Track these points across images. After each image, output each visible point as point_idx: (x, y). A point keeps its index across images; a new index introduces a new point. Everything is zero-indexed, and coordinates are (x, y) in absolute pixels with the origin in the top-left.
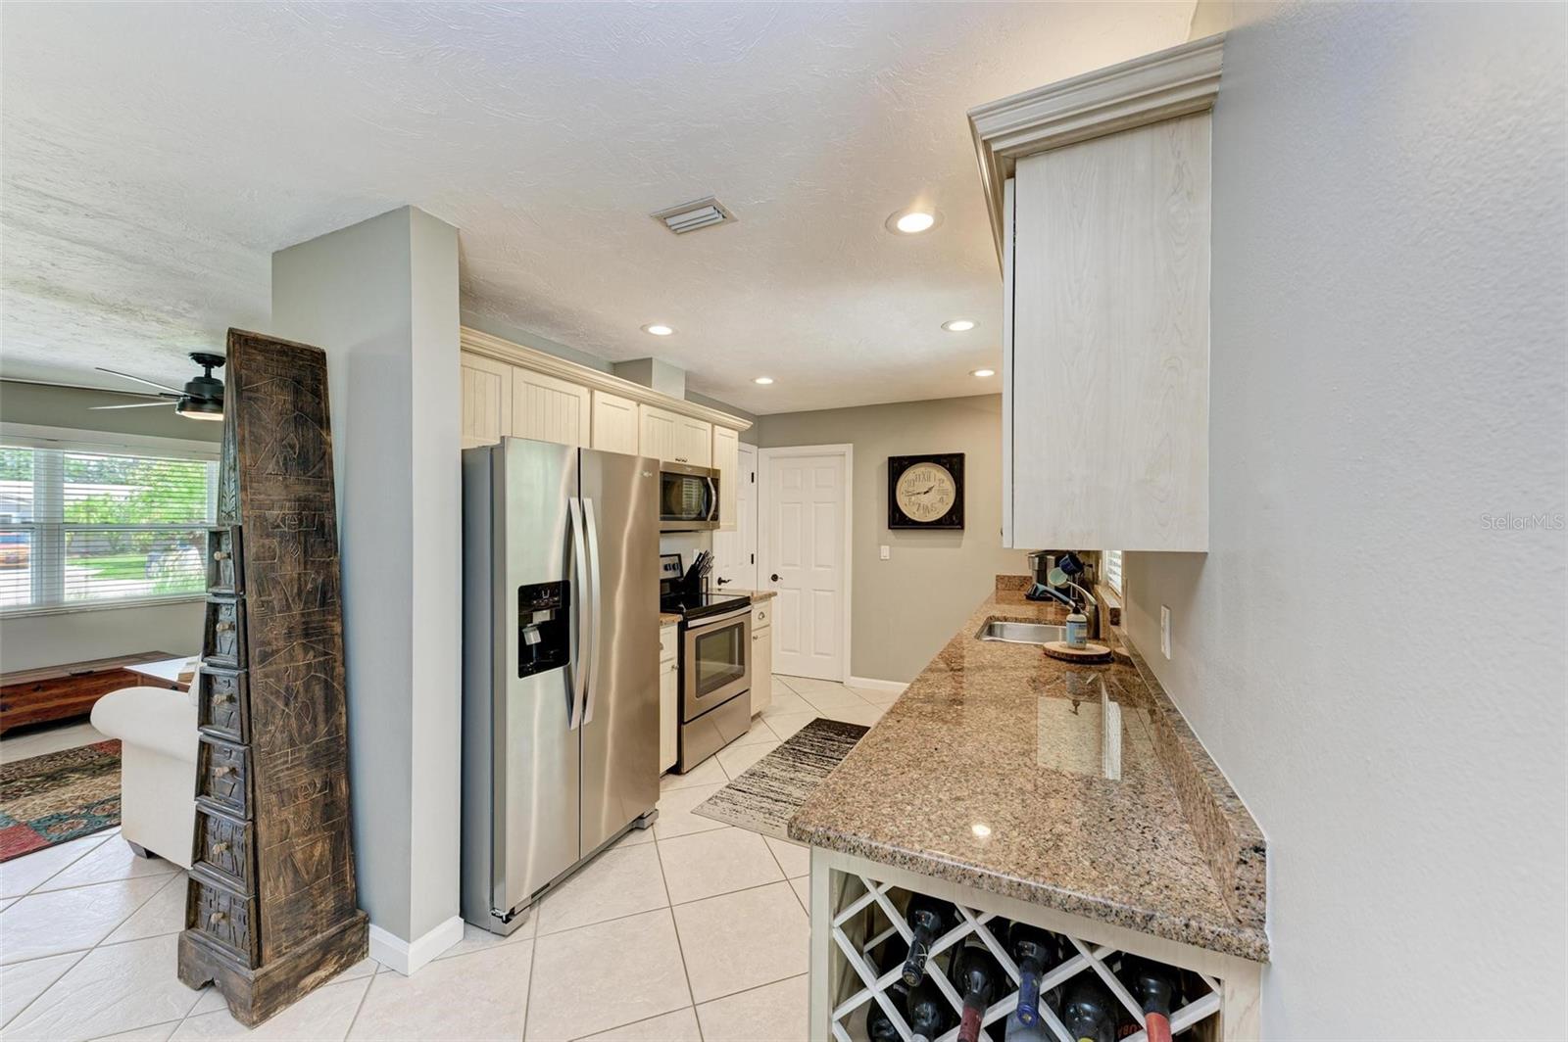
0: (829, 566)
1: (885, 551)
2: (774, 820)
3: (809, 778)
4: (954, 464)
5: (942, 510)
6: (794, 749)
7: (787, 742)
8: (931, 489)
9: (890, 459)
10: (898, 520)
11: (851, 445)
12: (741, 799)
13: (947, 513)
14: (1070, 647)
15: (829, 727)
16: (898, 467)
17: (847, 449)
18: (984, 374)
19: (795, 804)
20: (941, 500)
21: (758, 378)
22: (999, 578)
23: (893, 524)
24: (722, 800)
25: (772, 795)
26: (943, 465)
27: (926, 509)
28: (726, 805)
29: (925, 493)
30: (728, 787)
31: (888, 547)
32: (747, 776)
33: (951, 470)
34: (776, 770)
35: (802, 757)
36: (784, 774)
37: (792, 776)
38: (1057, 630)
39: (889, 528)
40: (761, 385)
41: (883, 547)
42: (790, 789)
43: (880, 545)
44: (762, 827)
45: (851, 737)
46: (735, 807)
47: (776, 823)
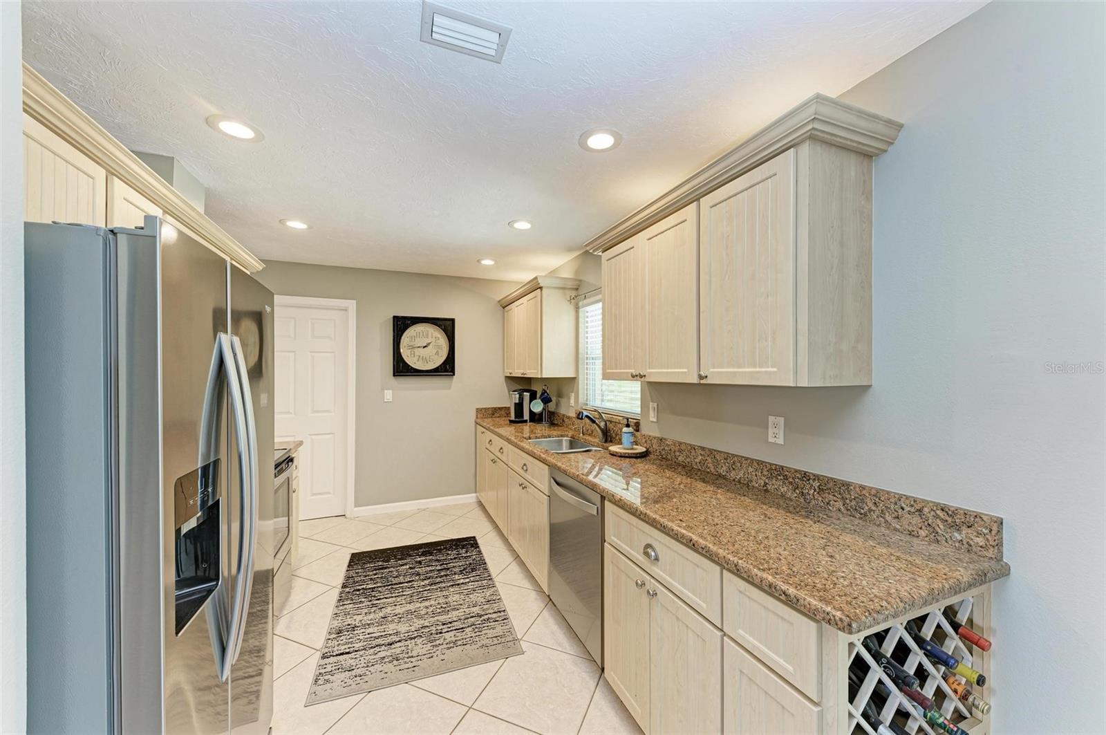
0: (328, 411)
1: (388, 395)
2: (406, 663)
3: (399, 610)
4: (447, 327)
5: (438, 361)
6: (359, 590)
7: (344, 586)
8: (429, 344)
9: (394, 317)
10: (401, 369)
11: (355, 301)
12: (352, 662)
13: (443, 363)
14: (625, 449)
15: (371, 558)
16: (401, 325)
17: (351, 305)
18: (487, 262)
19: (411, 639)
20: (437, 353)
21: (290, 220)
22: (478, 410)
23: (397, 372)
24: (331, 673)
25: (380, 641)
26: (439, 326)
27: (426, 360)
28: (339, 677)
29: (424, 347)
30: (324, 657)
31: (391, 391)
32: (334, 636)
33: (445, 331)
34: (360, 617)
35: (373, 594)
36: (372, 616)
37: (381, 614)
38: (562, 440)
39: (394, 375)
40: (292, 228)
41: (386, 391)
42: (392, 628)
43: (383, 390)
44: (401, 675)
45: (400, 559)
46: (353, 673)
47: (410, 665)
